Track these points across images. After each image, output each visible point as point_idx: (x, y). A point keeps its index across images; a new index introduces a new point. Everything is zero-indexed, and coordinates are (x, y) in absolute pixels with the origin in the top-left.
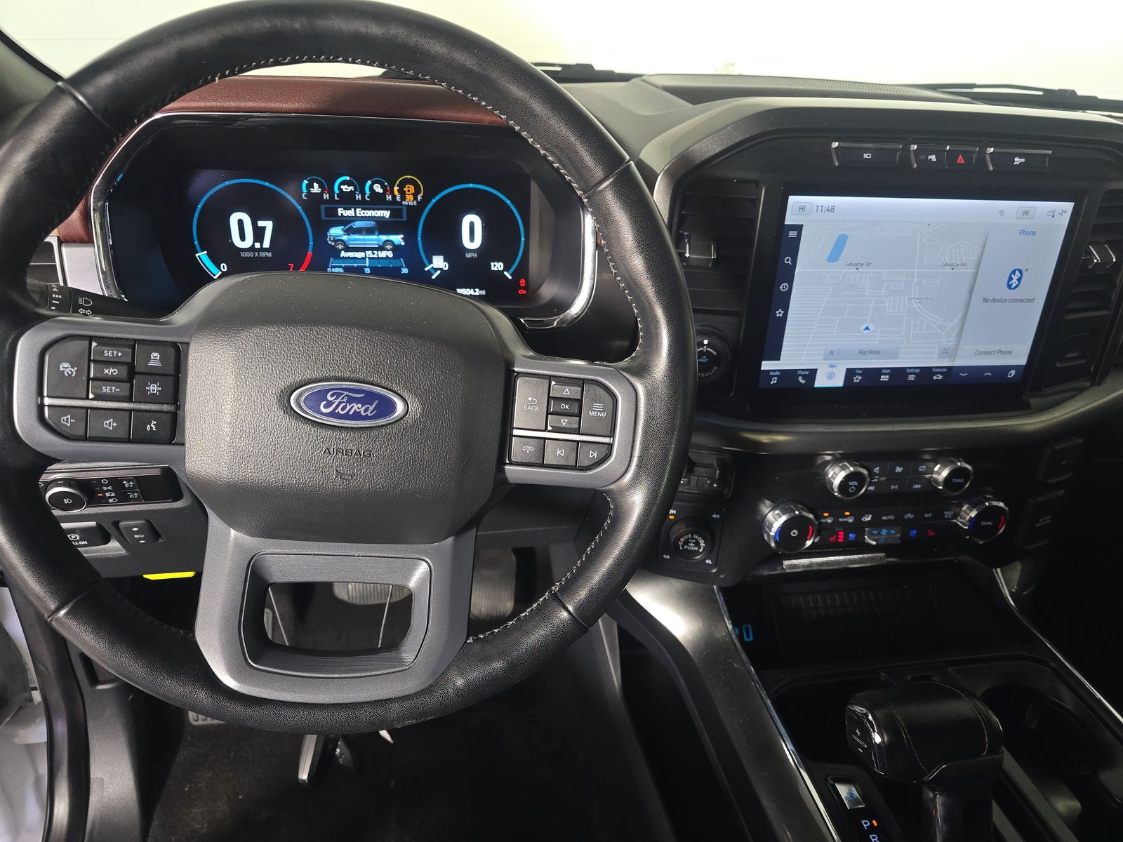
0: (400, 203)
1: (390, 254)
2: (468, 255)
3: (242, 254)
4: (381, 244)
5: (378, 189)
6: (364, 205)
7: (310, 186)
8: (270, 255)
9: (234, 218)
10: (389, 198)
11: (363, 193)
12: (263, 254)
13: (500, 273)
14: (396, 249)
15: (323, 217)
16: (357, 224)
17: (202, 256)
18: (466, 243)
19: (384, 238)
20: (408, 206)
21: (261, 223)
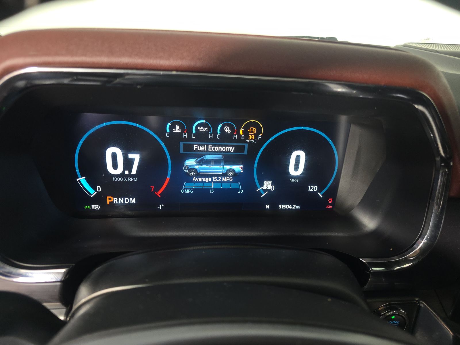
0: (244, 141)
1: (231, 179)
2: (291, 180)
3: (114, 179)
4: (225, 171)
5: (228, 130)
6: (215, 142)
7: (173, 127)
8: (136, 179)
9: (109, 152)
10: (235, 137)
11: (215, 133)
12: (130, 179)
13: (315, 193)
14: (236, 175)
15: (181, 151)
16: (208, 157)
17: (83, 180)
18: (292, 171)
19: (228, 167)
20: (250, 144)
21: (130, 156)
